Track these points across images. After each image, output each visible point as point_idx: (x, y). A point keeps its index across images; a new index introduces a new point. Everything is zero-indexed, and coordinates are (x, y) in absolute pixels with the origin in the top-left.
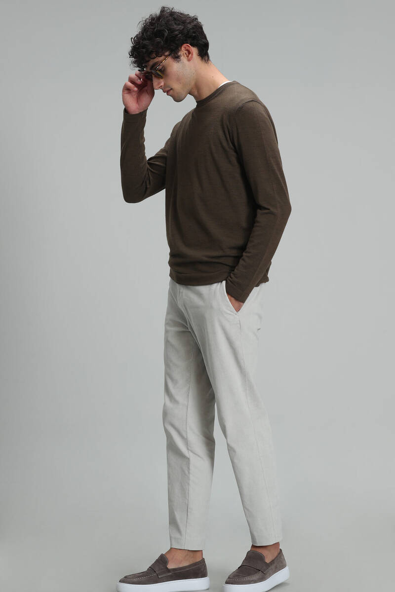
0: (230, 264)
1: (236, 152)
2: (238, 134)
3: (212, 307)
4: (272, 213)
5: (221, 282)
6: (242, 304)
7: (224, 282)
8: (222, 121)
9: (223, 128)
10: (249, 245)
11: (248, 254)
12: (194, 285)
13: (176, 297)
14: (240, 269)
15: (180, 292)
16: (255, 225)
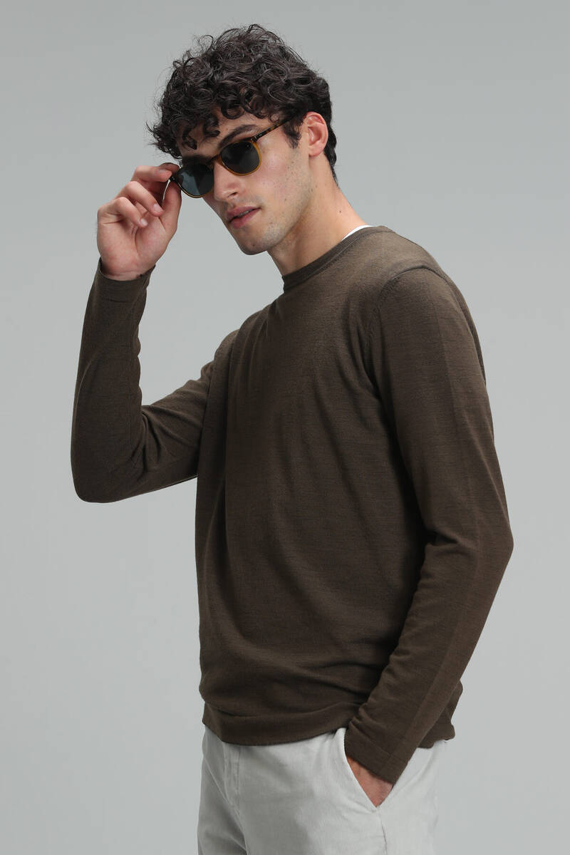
0: (357, 689)
1: (377, 394)
2: (384, 346)
3: (311, 794)
4: (462, 552)
5: (334, 732)
6: (388, 786)
7: (341, 733)
8: (346, 318)
9: (348, 334)
10: (406, 634)
11: (402, 658)
12: (264, 744)
13: (219, 779)
14: (382, 695)
15: (230, 763)
16: (422, 582)
